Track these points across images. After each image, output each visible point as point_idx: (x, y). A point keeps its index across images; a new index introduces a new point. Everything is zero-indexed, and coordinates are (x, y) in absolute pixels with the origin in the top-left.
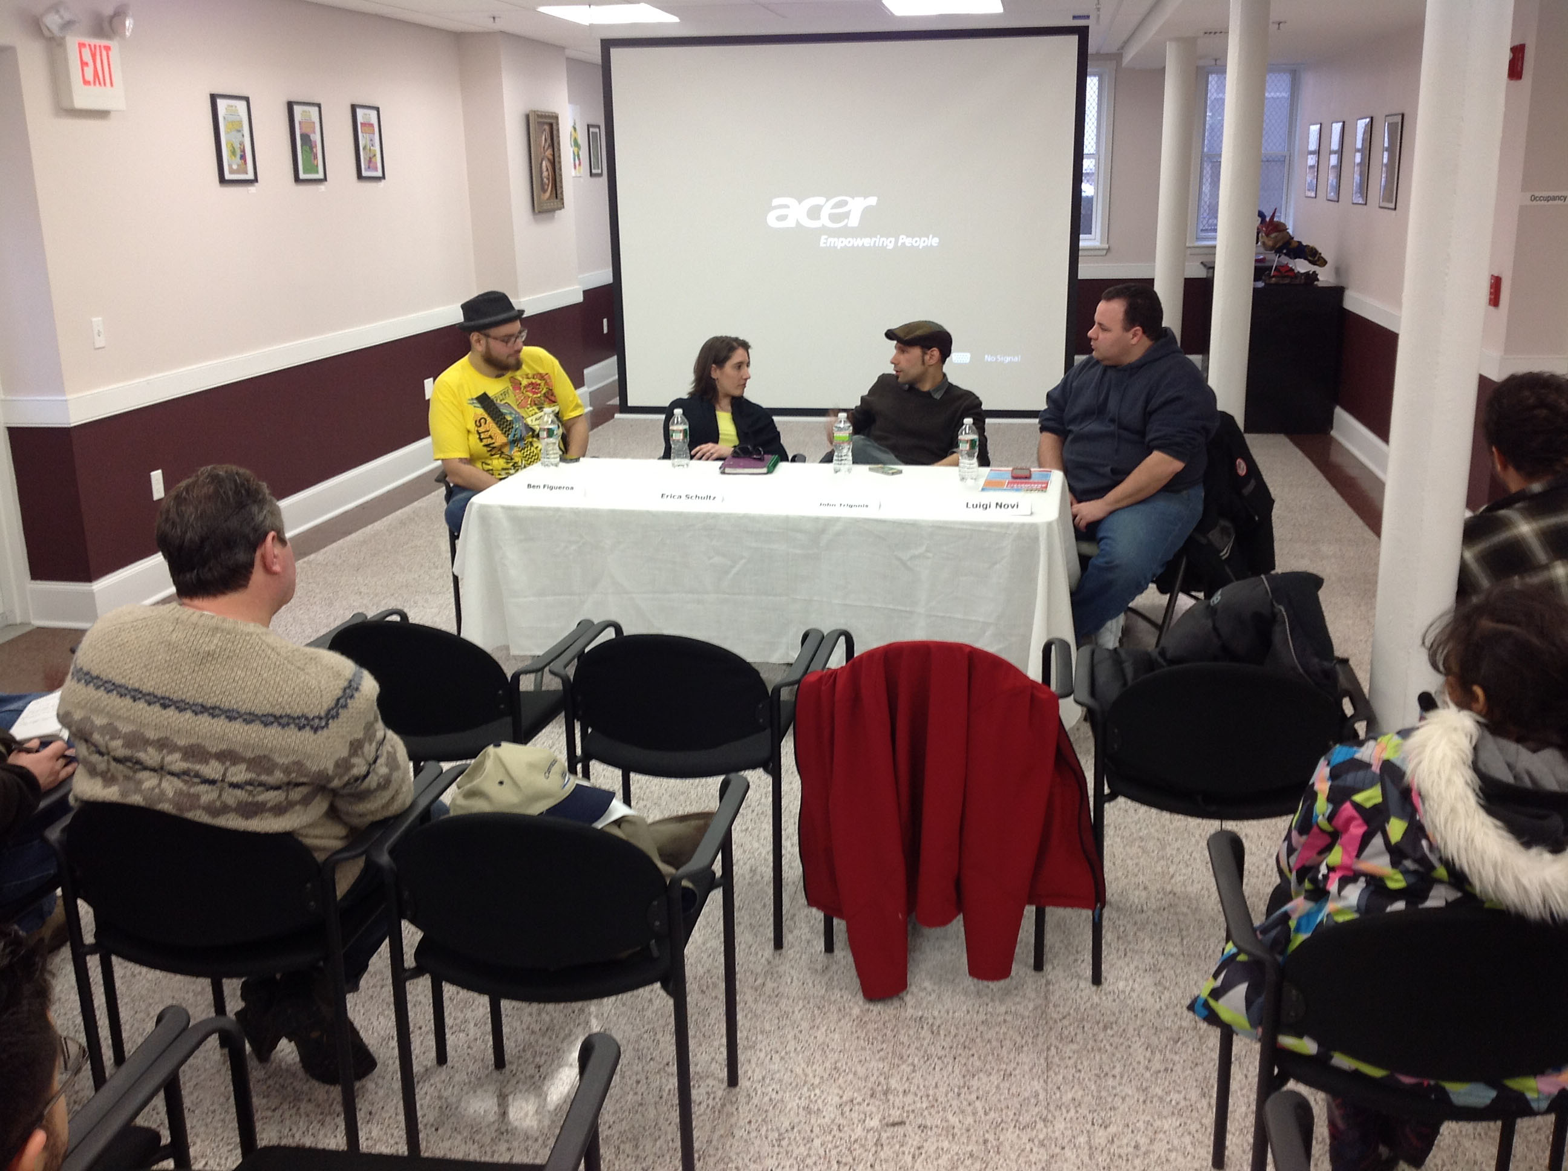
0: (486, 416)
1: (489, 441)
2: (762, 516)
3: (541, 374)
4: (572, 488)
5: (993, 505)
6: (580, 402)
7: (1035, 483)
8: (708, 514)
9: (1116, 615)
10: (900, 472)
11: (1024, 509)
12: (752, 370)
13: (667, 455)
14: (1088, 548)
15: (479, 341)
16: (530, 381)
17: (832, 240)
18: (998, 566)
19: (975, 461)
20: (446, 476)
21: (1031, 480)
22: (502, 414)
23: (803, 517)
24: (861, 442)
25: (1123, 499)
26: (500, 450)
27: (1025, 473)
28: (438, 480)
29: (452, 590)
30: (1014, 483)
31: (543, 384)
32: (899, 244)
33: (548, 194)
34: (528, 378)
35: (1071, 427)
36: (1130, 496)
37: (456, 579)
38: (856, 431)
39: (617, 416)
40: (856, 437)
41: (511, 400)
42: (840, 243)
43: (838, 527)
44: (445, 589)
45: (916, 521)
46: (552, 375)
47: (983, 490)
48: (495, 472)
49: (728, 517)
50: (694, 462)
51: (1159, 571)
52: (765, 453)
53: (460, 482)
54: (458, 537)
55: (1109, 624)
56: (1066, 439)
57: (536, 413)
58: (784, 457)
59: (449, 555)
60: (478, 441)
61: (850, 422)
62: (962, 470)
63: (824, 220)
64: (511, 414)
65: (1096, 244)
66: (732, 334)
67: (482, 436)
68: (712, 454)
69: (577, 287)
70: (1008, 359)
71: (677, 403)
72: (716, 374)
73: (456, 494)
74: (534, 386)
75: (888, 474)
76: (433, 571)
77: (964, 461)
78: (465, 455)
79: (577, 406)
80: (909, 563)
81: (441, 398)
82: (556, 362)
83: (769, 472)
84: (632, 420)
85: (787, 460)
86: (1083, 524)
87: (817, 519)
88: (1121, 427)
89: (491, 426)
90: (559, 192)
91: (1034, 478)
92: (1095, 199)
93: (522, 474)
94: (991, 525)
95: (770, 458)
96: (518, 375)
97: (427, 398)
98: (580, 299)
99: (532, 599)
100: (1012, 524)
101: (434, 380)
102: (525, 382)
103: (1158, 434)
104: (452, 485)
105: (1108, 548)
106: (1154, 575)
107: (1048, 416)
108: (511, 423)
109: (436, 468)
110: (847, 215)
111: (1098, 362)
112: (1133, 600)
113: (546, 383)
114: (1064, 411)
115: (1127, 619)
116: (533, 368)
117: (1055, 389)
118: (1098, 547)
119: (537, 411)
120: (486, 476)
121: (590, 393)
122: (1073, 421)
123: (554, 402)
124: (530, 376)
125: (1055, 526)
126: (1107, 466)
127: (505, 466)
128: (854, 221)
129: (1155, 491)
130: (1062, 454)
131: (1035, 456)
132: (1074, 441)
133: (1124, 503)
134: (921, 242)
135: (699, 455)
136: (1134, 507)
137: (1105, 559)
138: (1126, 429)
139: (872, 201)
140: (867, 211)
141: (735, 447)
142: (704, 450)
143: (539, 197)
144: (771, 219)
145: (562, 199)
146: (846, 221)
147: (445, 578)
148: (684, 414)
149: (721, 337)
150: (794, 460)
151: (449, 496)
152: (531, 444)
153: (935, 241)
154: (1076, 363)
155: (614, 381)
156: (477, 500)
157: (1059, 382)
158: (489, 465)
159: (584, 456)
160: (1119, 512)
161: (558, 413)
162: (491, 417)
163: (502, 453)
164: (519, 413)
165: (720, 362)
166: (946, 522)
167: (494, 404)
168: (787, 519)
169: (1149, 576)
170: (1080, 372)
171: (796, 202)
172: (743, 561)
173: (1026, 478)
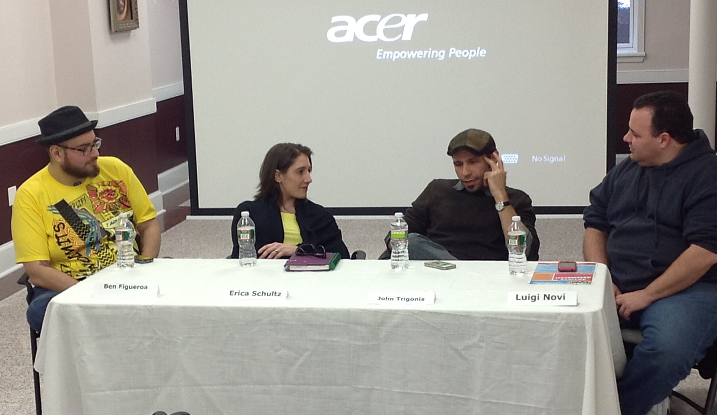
0: (64, 221)
1: (67, 244)
2: (324, 310)
3: (116, 181)
4: (147, 287)
5: (542, 297)
6: (152, 206)
7: (580, 276)
8: (274, 309)
9: (660, 400)
10: (454, 267)
11: (571, 299)
12: (313, 175)
13: (235, 255)
14: (633, 336)
15: (57, 153)
16: (105, 188)
17: (387, 53)
18: (547, 354)
19: (524, 255)
20: (28, 278)
21: (577, 273)
22: (79, 219)
23: (364, 310)
24: (417, 239)
25: (664, 290)
26: (77, 253)
27: (571, 266)
28: (20, 282)
29: (33, 385)
30: (561, 276)
31: (117, 191)
32: (450, 56)
33: (124, 15)
34: (104, 185)
35: (614, 223)
36: (670, 287)
37: (37, 375)
38: (411, 230)
39: (188, 217)
40: (412, 234)
41: (87, 206)
42: (395, 55)
43: (396, 320)
44: (26, 385)
45: (468, 312)
46: (126, 183)
47: (532, 283)
48: (73, 274)
49: (293, 311)
50: (260, 260)
51: (701, 357)
52: (326, 251)
53: (41, 283)
54: (38, 336)
55: (655, 408)
56: (609, 233)
57: (111, 218)
58: (345, 255)
59: (30, 352)
60: (57, 244)
61: (406, 221)
62: (512, 264)
63: (380, 35)
64: (88, 218)
65: (634, 51)
66: (295, 141)
67: (61, 240)
68: (277, 253)
69: (152, 99)
70: (553, 160)
71: (244, 206)
72: (279, 178)
73: (38, 295)
74: (109, 193)
75: (442, 269)
76: (14, 367)
77: (513, 255)
78: (45, 258)
79: (150, 210)
80: (463, 353)
81: (23, 205)
82: (130, 170)
83: (331, 269)
84: (203, 221)
85: (348, 257)
86: (627, 313)
87: (376, 312)
88: (659, 221)
89: (69, 231)
90: (134, 13)
91: (580, 271)
92: (631, 11)
93: (97, 275)
94: (540, 316)
95: (331, 256)
96: (95, 182)
97: (10, 205)
98: (154, 110)
99: (108, 392)
100: (559, 314)
101: (17, 188)
102: (101, 189)
103: (694, 229)
104: (33, 286)
105: (651, 336)
106: (696, 361)
107: (592, 212)
108: (88, 227)
109: (19, 270)
110: (401, 30)
111: (635, 163)
112: (677, 385)
113: (121, 190)
114: (607, 207)
115: (672, 403)
116: (109, 177)
117: (597, 188)
118: (643, 335)
119: (112, 215)
120: (66, 276)
121: (163, 196)
122: (614, 217)
123: (129, 207)
124: (106, 183)
125: (600, 316)
126: (647, 258)
127: (83, 268)
128: (407, 36)
129: (694, 282)
130: (605, 247)
131: (581, 250)
132: (615, 236)
133: (666, 293)
134: (470, 54)
135: (265, 253)
136: (674, 297)
137: (648, 347)
138: (664, 224)
139: (424, 17)
140: (419, 26)
141: (299, 245)
142: (270, 249)
143: (116, 18)
144: (331, 35)
145: (137, 19)
146: (400, 35)
147: (26, 374)
148: (250, 216)
149: (285, 144)
150: (354, 257)
151: (30, 298)
152: (107, 246)
153: (482, 53)
154: (618, 162)
155: (186, 185)
156: (57, 300)
157: (601, 181)
158: (68, 267)
159: (156, 257)
160: (660, 301)
161: (132, 217)
162: (69, 223)
163: (80, 255)
164: (95, 218)
165: (284, 167)
166: (496, 313)
167: (72, 210)
168: (348, 313)
169: (691, 362)
170: (620, 172)
171: (354, 20)
172: (307, 354)
173: (572, 271)
